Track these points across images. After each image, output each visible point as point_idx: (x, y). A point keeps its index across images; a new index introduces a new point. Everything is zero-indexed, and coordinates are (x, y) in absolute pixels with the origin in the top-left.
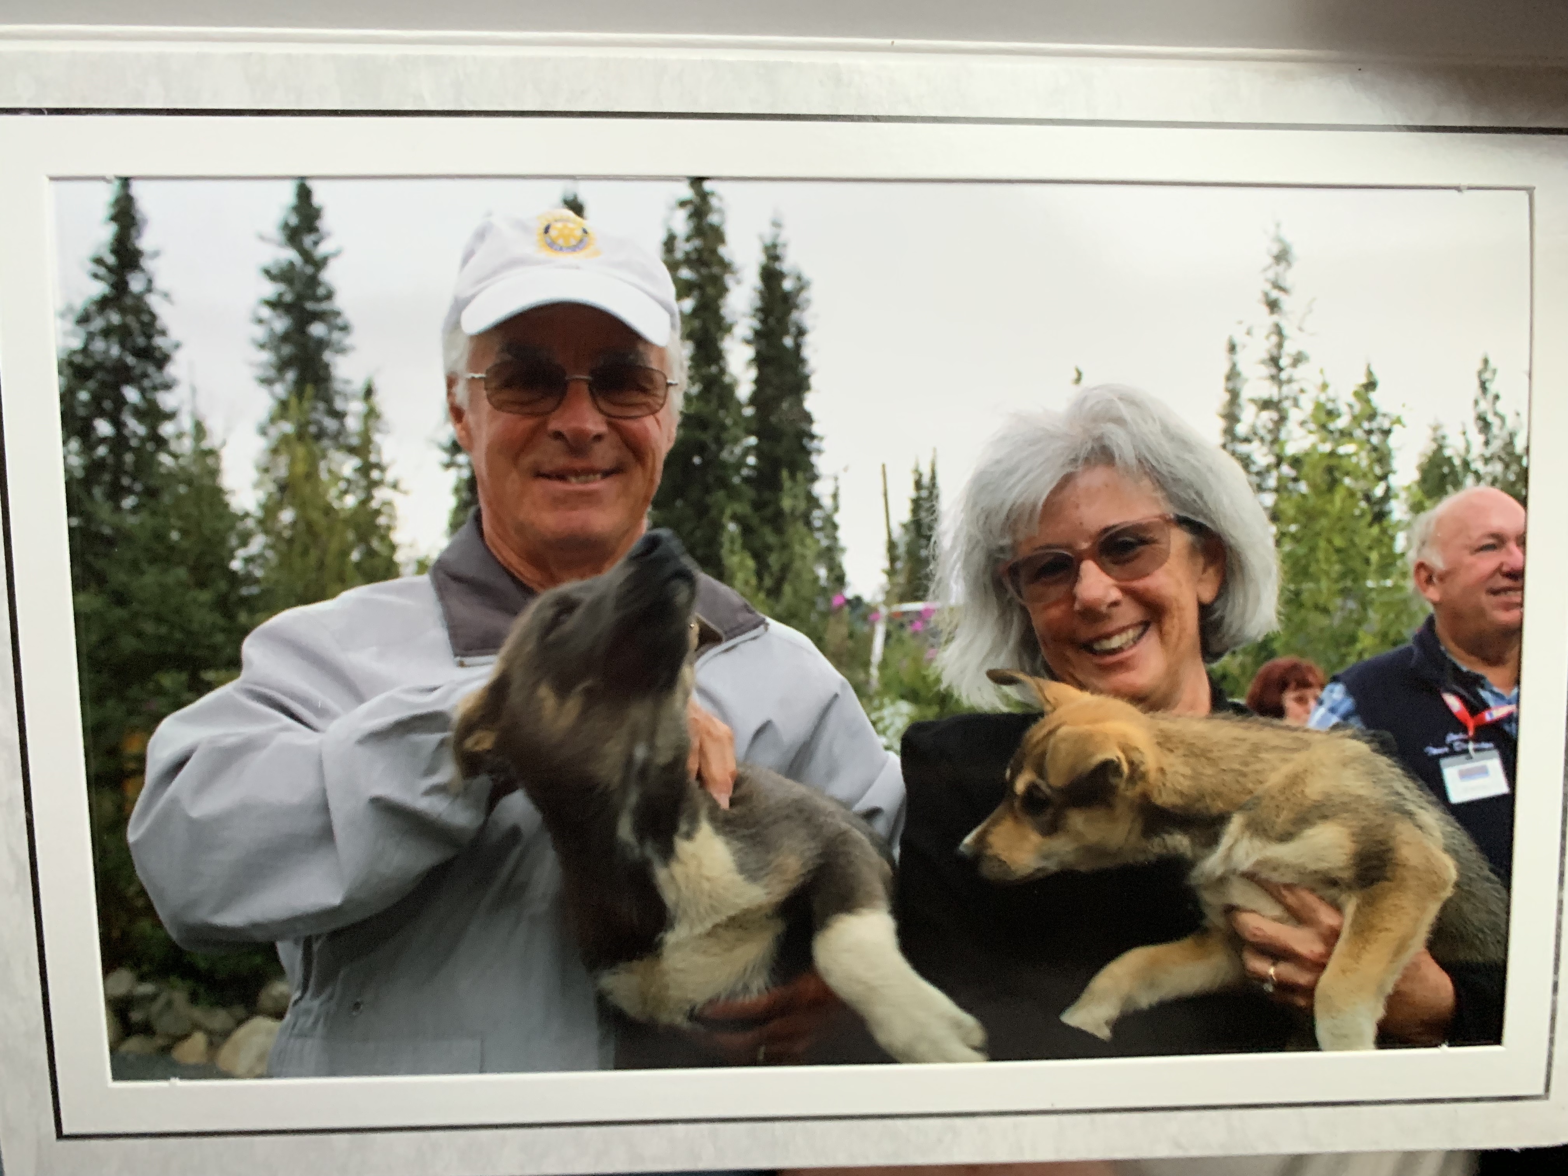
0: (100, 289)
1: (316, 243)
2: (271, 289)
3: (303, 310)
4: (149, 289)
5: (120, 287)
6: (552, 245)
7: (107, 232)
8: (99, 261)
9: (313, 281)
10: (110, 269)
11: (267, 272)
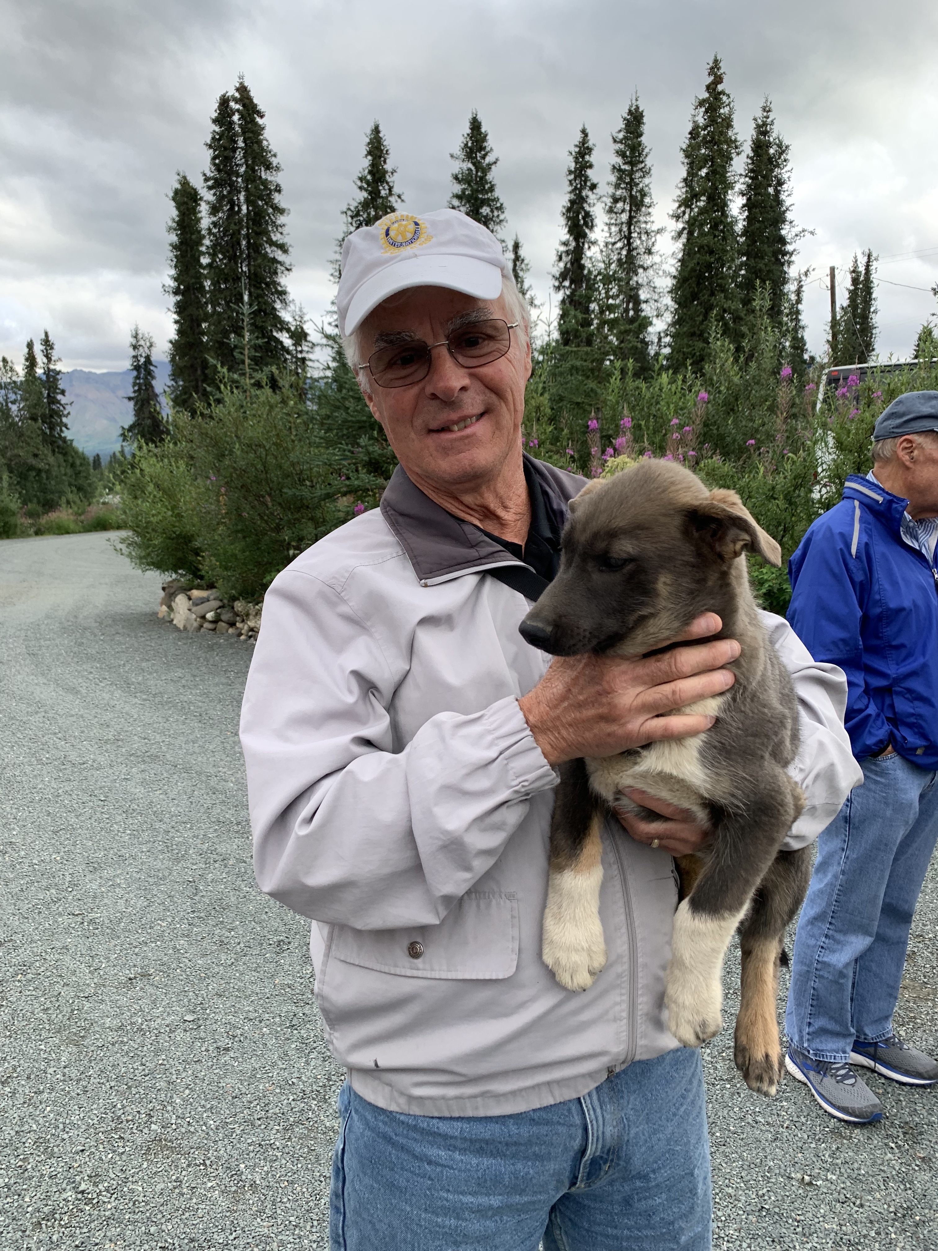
0: (363, 195)
1: (484, 157)
2: (457, 188)
3: (477, 199)
4: (390, 193)
5: (374, 194)
6: (393, 244)
7: (366, 162)
8: (361, 179)
9: (482, 180)
10: (368, 183)
11: (456, 178)
